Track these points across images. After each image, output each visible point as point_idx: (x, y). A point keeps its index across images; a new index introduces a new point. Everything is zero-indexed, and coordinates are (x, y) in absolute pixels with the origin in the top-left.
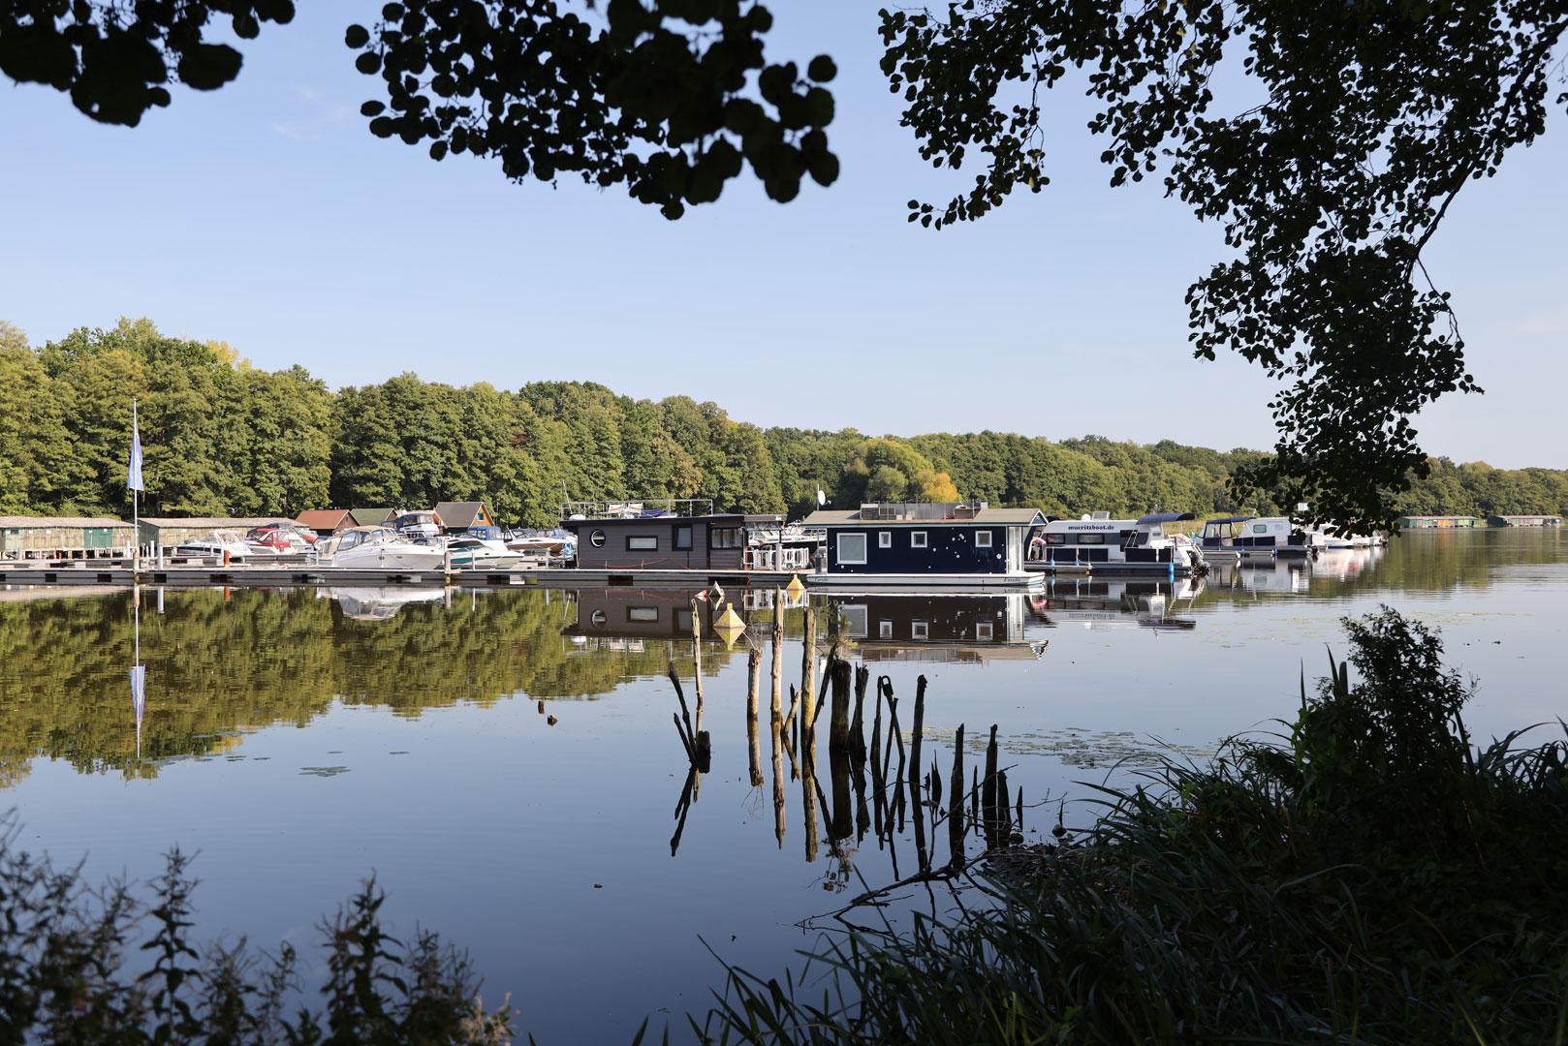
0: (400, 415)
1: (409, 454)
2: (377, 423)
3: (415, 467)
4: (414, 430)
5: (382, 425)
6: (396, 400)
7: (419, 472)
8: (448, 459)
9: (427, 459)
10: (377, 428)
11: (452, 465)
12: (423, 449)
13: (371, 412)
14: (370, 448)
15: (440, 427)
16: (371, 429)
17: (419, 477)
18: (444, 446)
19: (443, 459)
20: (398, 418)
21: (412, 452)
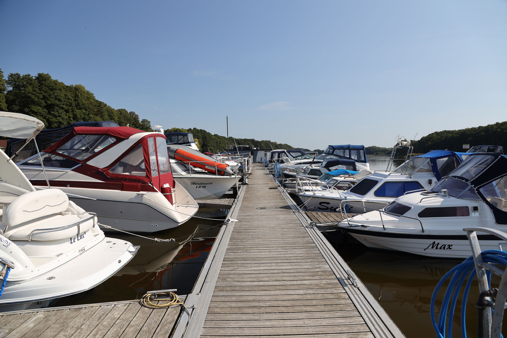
0: (45, 92)
1: (49, 113)
2: (33, 94)
3: (54, 120)
4: (52, 101)
5: (36, 96)
6: (42, 84)
7: (56, 123)
8: (69, 117)
9: (60, 116)
10: (33, 97)
11: (71, 120)
12: (57, 111)
13: (30, 88)
14: (29, 108)
15: (65, 101)
16: (30, 97)
17: (56, 125)
18: (67, 111)
19: (67, 117)
20: (44, 94)
21: (52, 112)
